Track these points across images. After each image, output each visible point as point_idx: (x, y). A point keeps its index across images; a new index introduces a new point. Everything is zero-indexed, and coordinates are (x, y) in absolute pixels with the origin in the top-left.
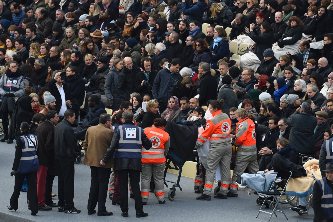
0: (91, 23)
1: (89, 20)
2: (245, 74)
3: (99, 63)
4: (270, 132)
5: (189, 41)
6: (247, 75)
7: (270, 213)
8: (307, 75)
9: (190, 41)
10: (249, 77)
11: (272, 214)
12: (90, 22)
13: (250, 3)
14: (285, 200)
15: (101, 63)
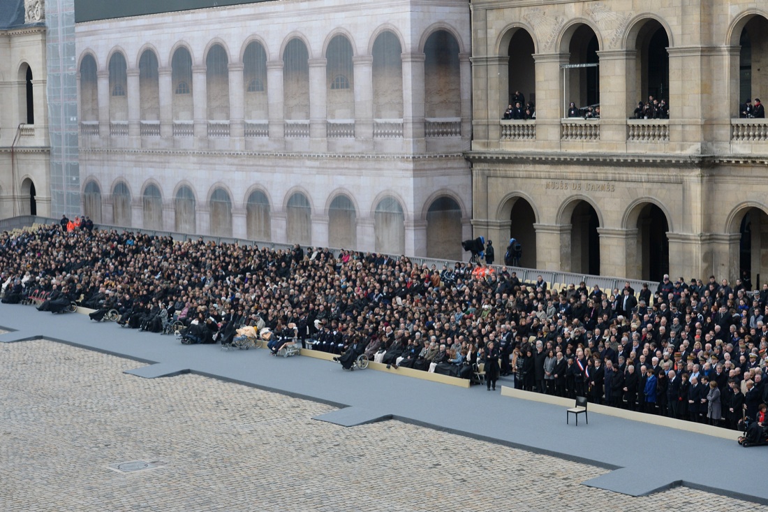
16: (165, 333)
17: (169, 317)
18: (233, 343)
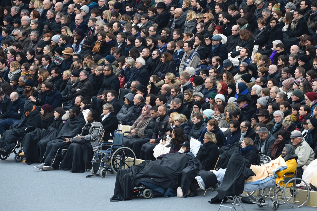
0: (65, 42)
1: (62, 39)
2: (207, 82)
3: (72, 76)
4: (231, 134)
5: (155, 55)
6: (209, 83)
7: (230, 207)
8: (261, 82)
9: (157, 55)
10: (212, 85)
11: (232, 208)
12: (63, 41)
13: (206, 18)
14: (246, 194)
15: (73, 76)
16: (95, 175)
17: (106, 138)
18: (245, 194)
